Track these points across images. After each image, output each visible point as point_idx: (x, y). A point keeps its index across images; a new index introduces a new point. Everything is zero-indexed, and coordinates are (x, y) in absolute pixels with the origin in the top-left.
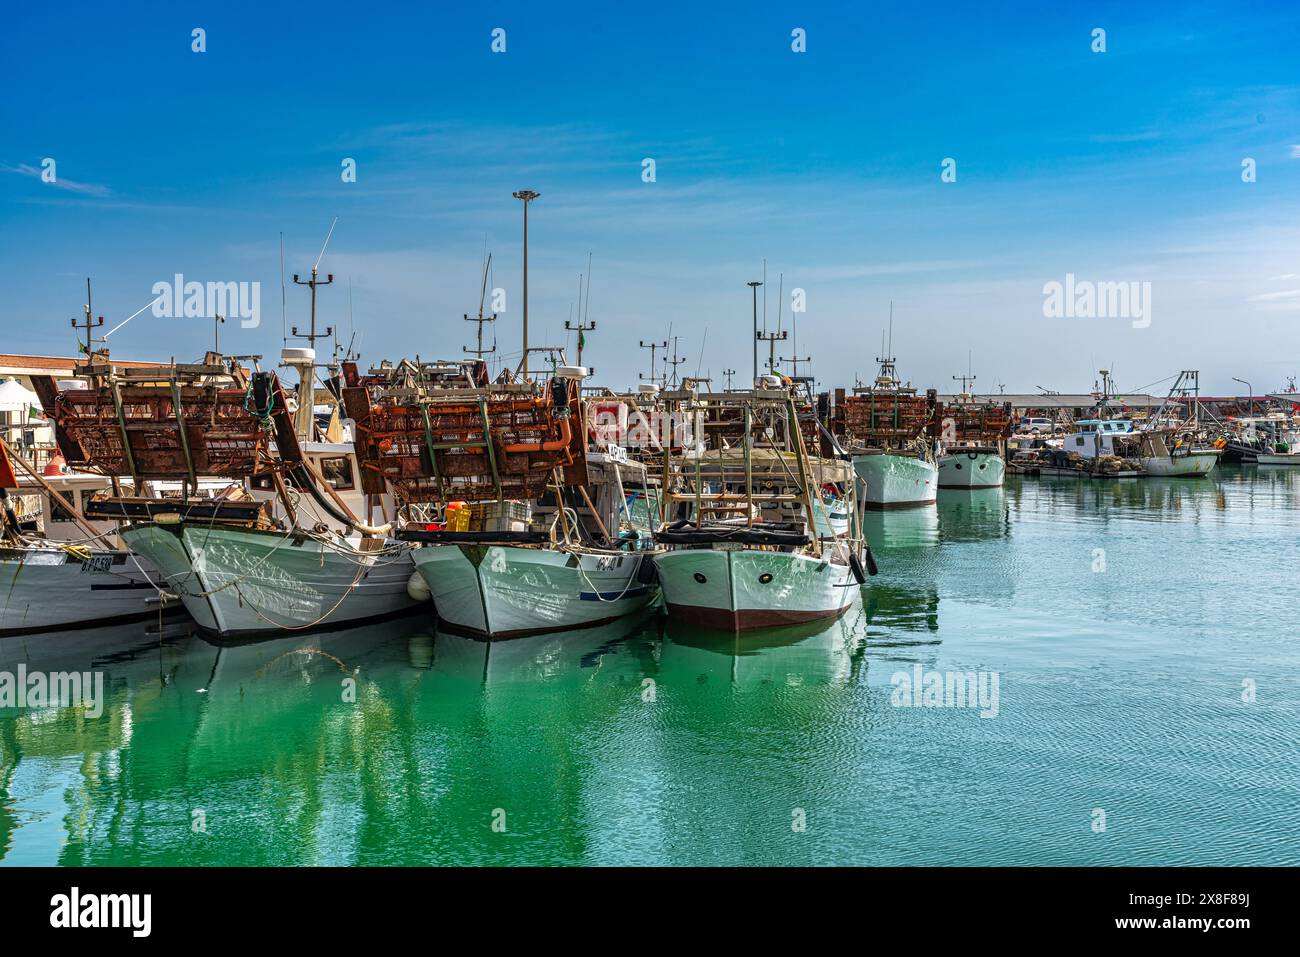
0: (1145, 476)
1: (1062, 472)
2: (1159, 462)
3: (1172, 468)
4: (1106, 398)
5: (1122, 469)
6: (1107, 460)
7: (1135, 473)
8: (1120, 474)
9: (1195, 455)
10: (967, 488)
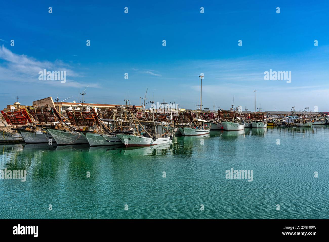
0: (299, 127)
1: (284, 126)
2: (301, 124)
3: (304, 125)
4: (293, 112)
5: (293, 125)
6: (291, 124)
7: (296, 126)
8: (293, 126)
9: (307, 123)
10: (257, 128)
